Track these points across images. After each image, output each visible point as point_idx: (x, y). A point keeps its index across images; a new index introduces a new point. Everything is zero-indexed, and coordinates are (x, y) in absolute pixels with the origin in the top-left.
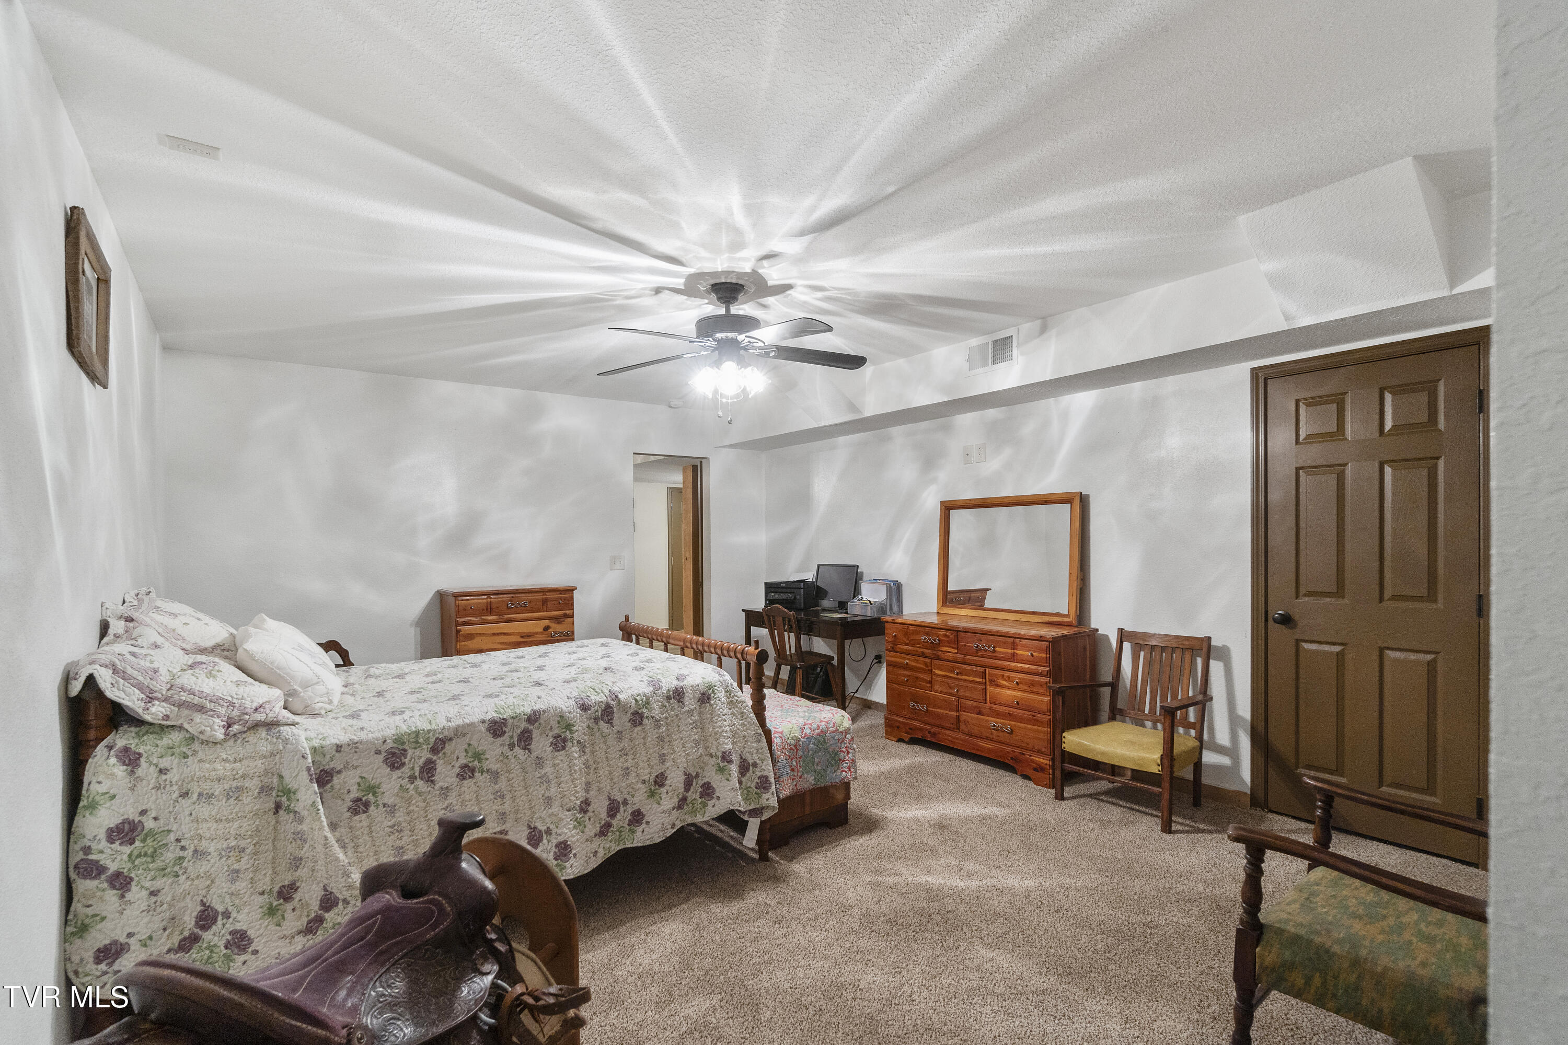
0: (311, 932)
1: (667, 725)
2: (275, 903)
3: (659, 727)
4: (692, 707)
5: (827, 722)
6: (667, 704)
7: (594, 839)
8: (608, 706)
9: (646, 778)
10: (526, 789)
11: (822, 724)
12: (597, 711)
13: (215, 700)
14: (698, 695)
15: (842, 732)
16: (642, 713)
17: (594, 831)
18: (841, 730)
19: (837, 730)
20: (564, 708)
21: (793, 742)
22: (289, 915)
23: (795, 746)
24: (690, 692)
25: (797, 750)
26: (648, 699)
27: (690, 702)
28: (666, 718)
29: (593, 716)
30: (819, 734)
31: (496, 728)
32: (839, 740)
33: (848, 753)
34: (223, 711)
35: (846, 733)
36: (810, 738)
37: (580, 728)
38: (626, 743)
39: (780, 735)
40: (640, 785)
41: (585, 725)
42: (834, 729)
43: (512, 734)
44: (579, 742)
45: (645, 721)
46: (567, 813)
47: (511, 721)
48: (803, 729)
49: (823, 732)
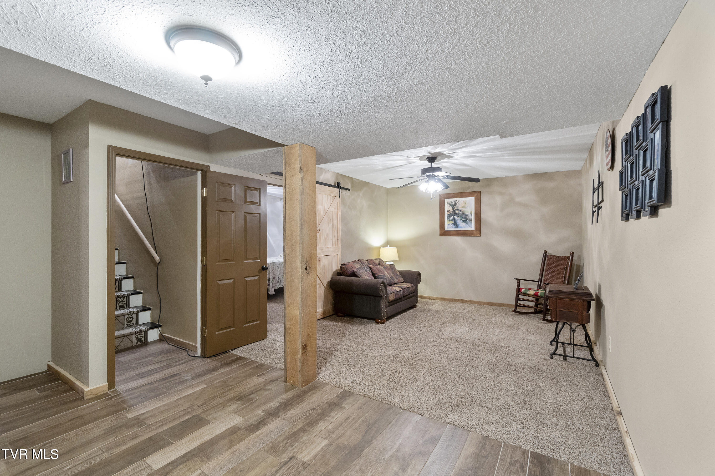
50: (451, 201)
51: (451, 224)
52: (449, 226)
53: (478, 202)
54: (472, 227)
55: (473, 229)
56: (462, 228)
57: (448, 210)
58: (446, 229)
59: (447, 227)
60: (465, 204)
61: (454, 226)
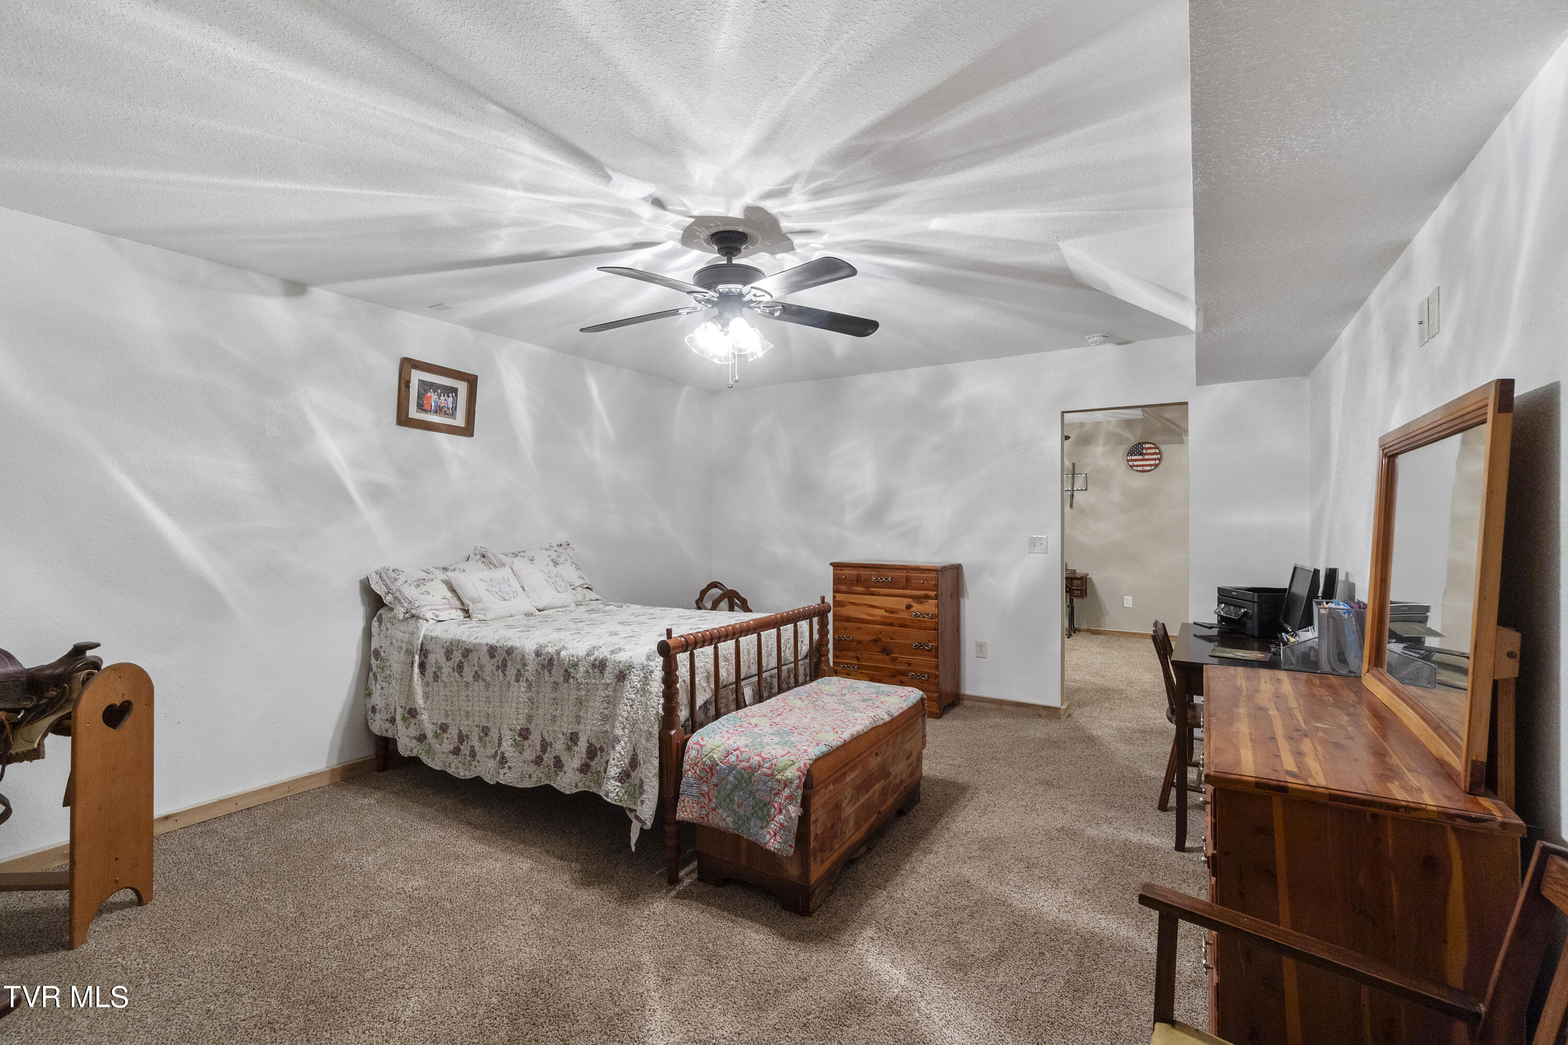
0: (420, 741)
1: (588, 691)
2: (406, 716)
3: (580, 689)
4: (609, 681)
5: (764, 759)
6: (591, 671)
7: (531, 764)
8: (551, 660)
9: (565, 730)
10: (501, 702)
11: (757, 758)
12: (545, 660)
13: (405, 598)
14: (616, 672)
15: (779, 781)
16: (570, 672)
17: (532, 757)
18: (779, 777)
19: (772, 775)
20: (527, 650)
21: (708, 762)
22: (412, 726)
23: (711, 769)
24: (612, 666)
25: (713, 774)
26: (578, 661)
27: (609, 678)
28: (587, 683)
29: (542, 662)
30: (744, 769)
31: (492, 651)
32: (772, 789)
33: (780, 812)
34: (406, 605)
35: (786, 786)
36: (732, 768)
37: (531, 668)
38: (558, 694)
39: (699, 747)
40: (560, 735)
41: (534, 668)
42: (769, 772)
43: (499, 658)
44: (527, 680)
45: (571, 680)
46: (509, 732)
47: (499, 649)
48: (728, 754)
49: (753, 770)
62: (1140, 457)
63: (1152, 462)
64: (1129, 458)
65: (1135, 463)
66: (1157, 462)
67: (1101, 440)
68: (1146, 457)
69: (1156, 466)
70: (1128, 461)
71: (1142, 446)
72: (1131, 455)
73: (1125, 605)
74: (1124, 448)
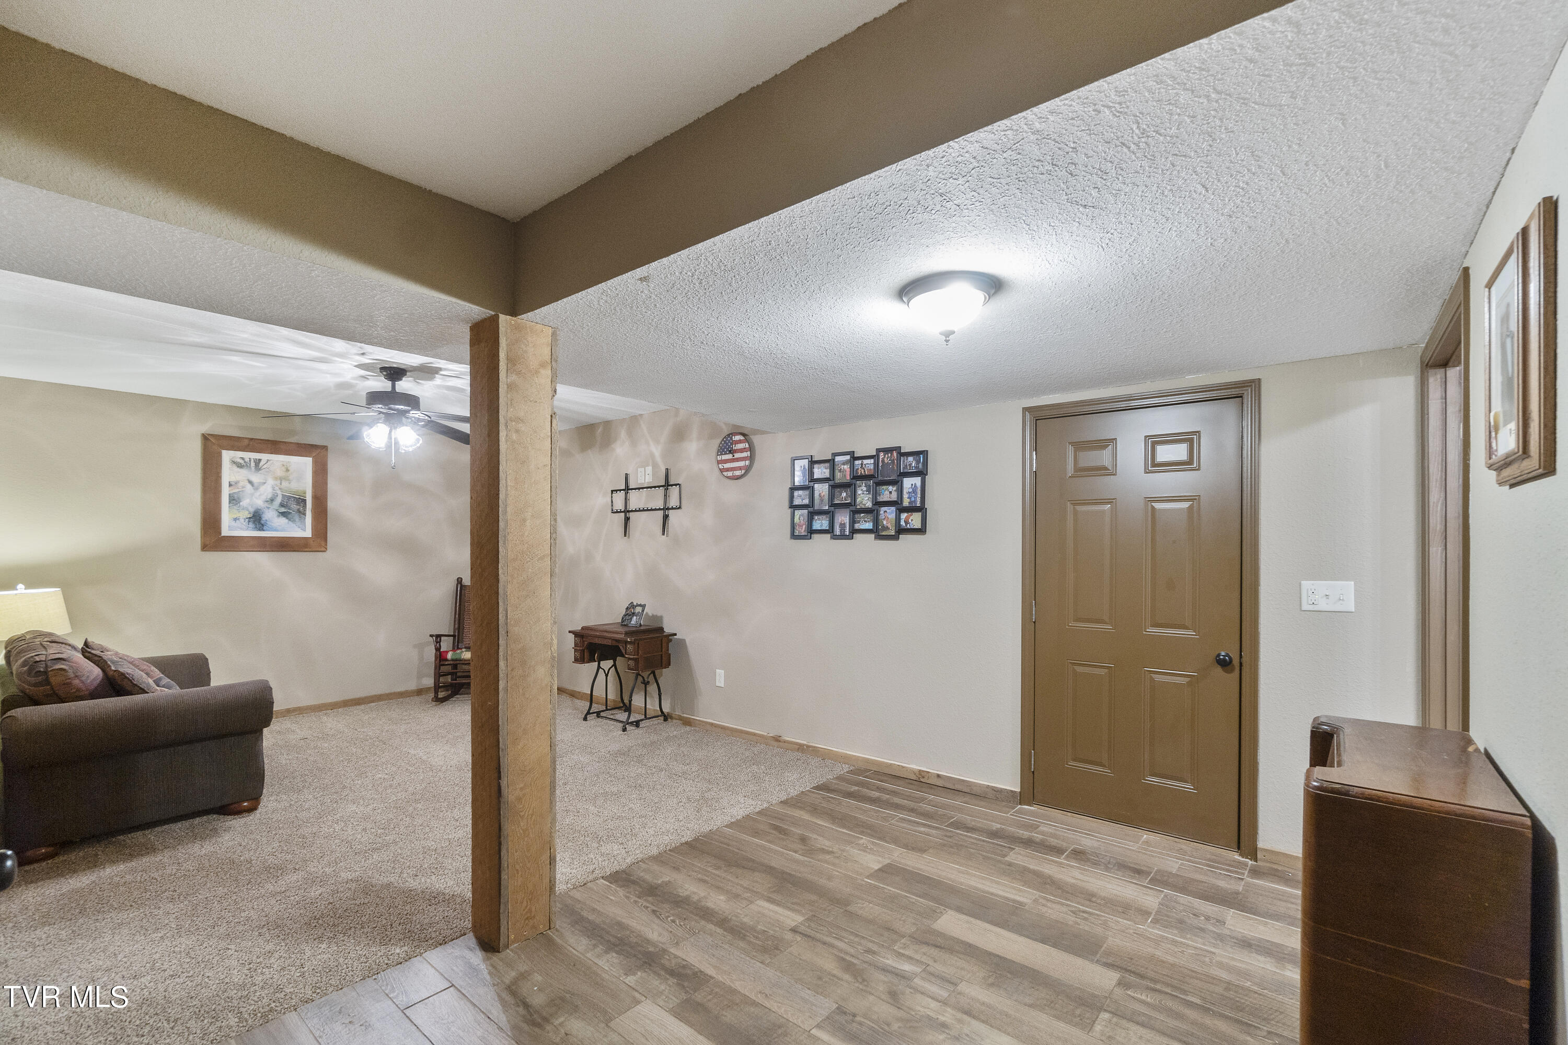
50: (243, 459)
51: (242, 520)
52: (238, 524)
53: (321, 472)
54: (304, 530)
55: (308, 533)
56: (276, 530)
57: (233, 479)
58: (225, 532)
59: (230, 528)
60: (287, 470)
61: (251, 525)
62: (729, 456)
63: (741, 464)
64: (719, 458)
65: (727, 466)
66: (747, 463)
67: (694, 434)
68: (737, 455)
69: (748, 469)
70: (719, 462)
71: (732, 439)
72: (722, 454)
73: (718, 684)
74: (716, 443)
